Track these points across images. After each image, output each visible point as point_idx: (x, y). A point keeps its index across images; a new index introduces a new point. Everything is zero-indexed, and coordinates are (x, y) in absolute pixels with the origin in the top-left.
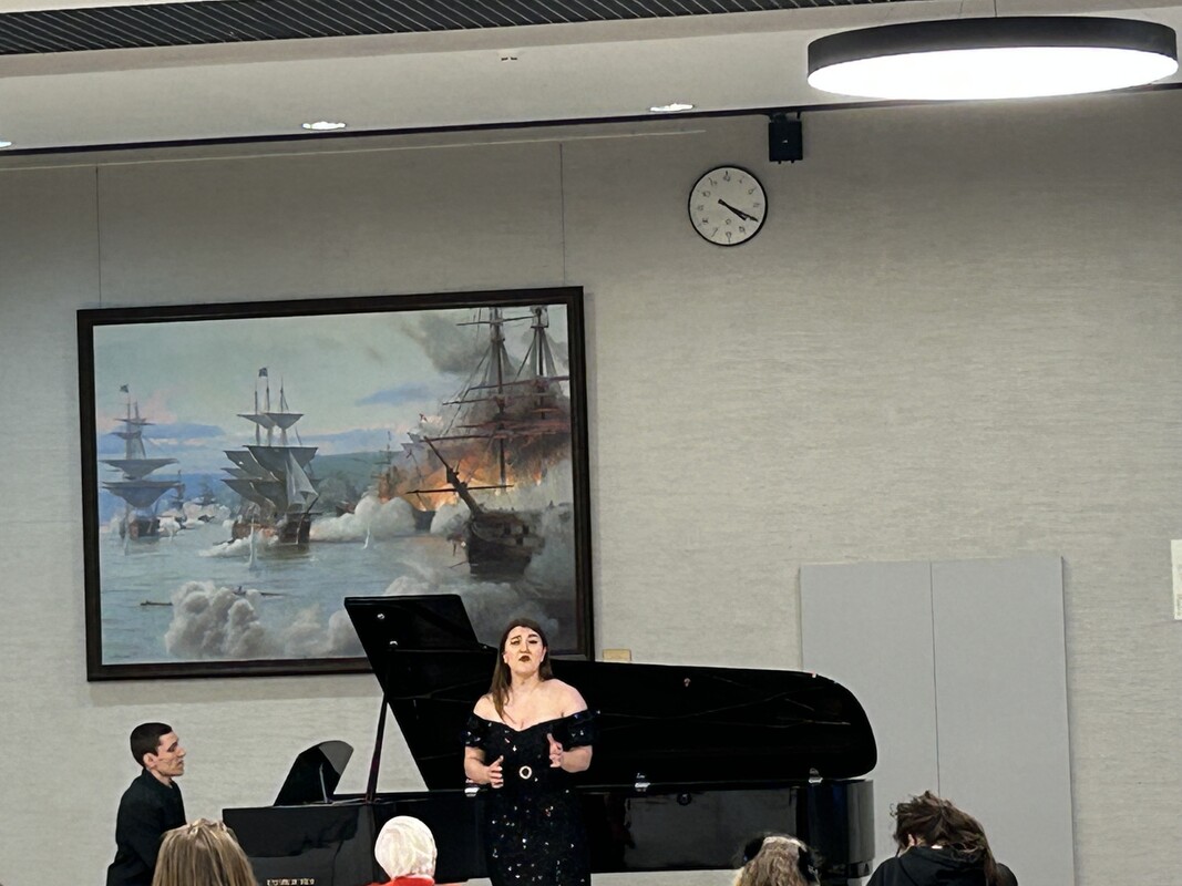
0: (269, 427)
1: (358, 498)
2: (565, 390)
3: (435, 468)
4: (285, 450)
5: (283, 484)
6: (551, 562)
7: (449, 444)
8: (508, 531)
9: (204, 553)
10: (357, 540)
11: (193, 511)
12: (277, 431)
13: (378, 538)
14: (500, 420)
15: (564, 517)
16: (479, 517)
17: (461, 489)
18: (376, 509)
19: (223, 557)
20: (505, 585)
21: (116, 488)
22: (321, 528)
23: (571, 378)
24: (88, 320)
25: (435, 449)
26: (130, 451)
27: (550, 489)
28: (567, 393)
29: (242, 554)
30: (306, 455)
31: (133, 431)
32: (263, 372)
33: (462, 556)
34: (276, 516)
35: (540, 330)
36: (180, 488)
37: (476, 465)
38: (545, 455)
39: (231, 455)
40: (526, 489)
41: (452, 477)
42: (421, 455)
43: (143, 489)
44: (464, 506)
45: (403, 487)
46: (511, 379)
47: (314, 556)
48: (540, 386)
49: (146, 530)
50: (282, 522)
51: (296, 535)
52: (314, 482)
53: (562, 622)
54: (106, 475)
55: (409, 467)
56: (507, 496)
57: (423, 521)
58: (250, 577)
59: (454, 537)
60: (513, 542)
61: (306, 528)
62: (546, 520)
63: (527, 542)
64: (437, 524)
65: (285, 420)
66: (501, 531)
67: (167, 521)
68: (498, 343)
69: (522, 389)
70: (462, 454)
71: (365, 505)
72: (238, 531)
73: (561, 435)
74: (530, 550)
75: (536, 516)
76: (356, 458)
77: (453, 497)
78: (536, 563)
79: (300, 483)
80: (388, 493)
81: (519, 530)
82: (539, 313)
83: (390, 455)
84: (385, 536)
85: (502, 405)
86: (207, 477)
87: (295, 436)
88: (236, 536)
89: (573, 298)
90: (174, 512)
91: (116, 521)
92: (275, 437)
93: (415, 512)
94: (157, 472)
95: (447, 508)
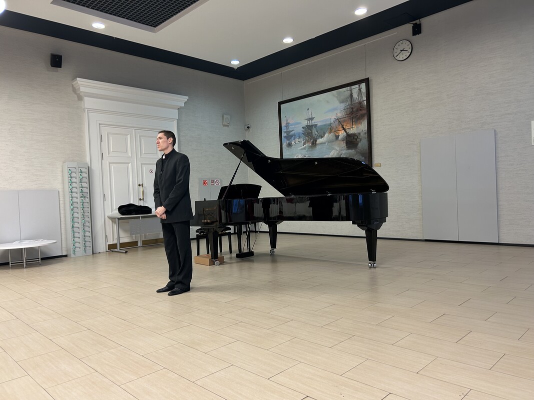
0: (309, 121)
1: (325, 134)
2: (365, 103)
3: (339, 125)
4: (312, 125)
5: (312, 133)
6: (363, 144)
7: (342, 119)
8: (354, 138)
9: (299, 149)
10: (325, 143)
11: (297, 140)
12: (311, 121)
13: (329, 142)
14: (352, 113)
15: (365, 133)
16: (348, 135)
17: (344, 129)
18: (328, 136)
19: (302, 149)
20: (354, 150)
21: (285, 137)
22: (319, 141)
23: (367, 100)
24: (280, 103)
25: (339, 121)
26: (287, 129)
27: (362, 127)
28: (366, 104)
29: (305, 148)
30: (316, 125)
31: (287, 125)
32: (308, 109)
33: (345, 144)
34: (311, 140)
35: (360, 90)
36: (295, 136)
37: (347, 124)
38: (361, 119)
39: (303, 128)
40: (357, 128)
41: (343, 127)
42: (337, 123)
43: (289, 137)
44: (345, 133)
45: (333, 130)
46: (354, 102)
47: (318, 147)
48: (360, 103)
49: (290, 145)
50: (312, 141)
51: (314, 143)
52: (317, 131)
53: (365, 158)
54: (284, 135)
55: (334, 125)
56: (353, 130)
57: (337, 137)
58: (306, 153)
59: (343, 140)
60: (355, 140)
61: (316, 141)
62: (361, 134)
63: (358, 140)
64: (340, 138)
65: (312, 119)
66: (352, 138)
67: (293, 143)
68: (351, 95)
69: (356, 104)
70: (344, 121)
71: (326, 135)
72: (305, 144)
73: (364, 114)
74: (358, 142)
75: (359, 134)
76: (325, 125)
77: (343, 131)
78: (360, 145)
79: (315, 132)
80: (330, 132)
81: (356, 137)
82: (360, 86)
83: (331, 124)
84: (330, 142)
85: (352, 109)
86: (299, 133)
87: (314, 122)
88: (304, 145)
89: (367, 81)
90: (294, 141)
91: (285, 144)
92: (310, 123)
93: (336, 135)
94: (291, 133)
95: (342, 134)
